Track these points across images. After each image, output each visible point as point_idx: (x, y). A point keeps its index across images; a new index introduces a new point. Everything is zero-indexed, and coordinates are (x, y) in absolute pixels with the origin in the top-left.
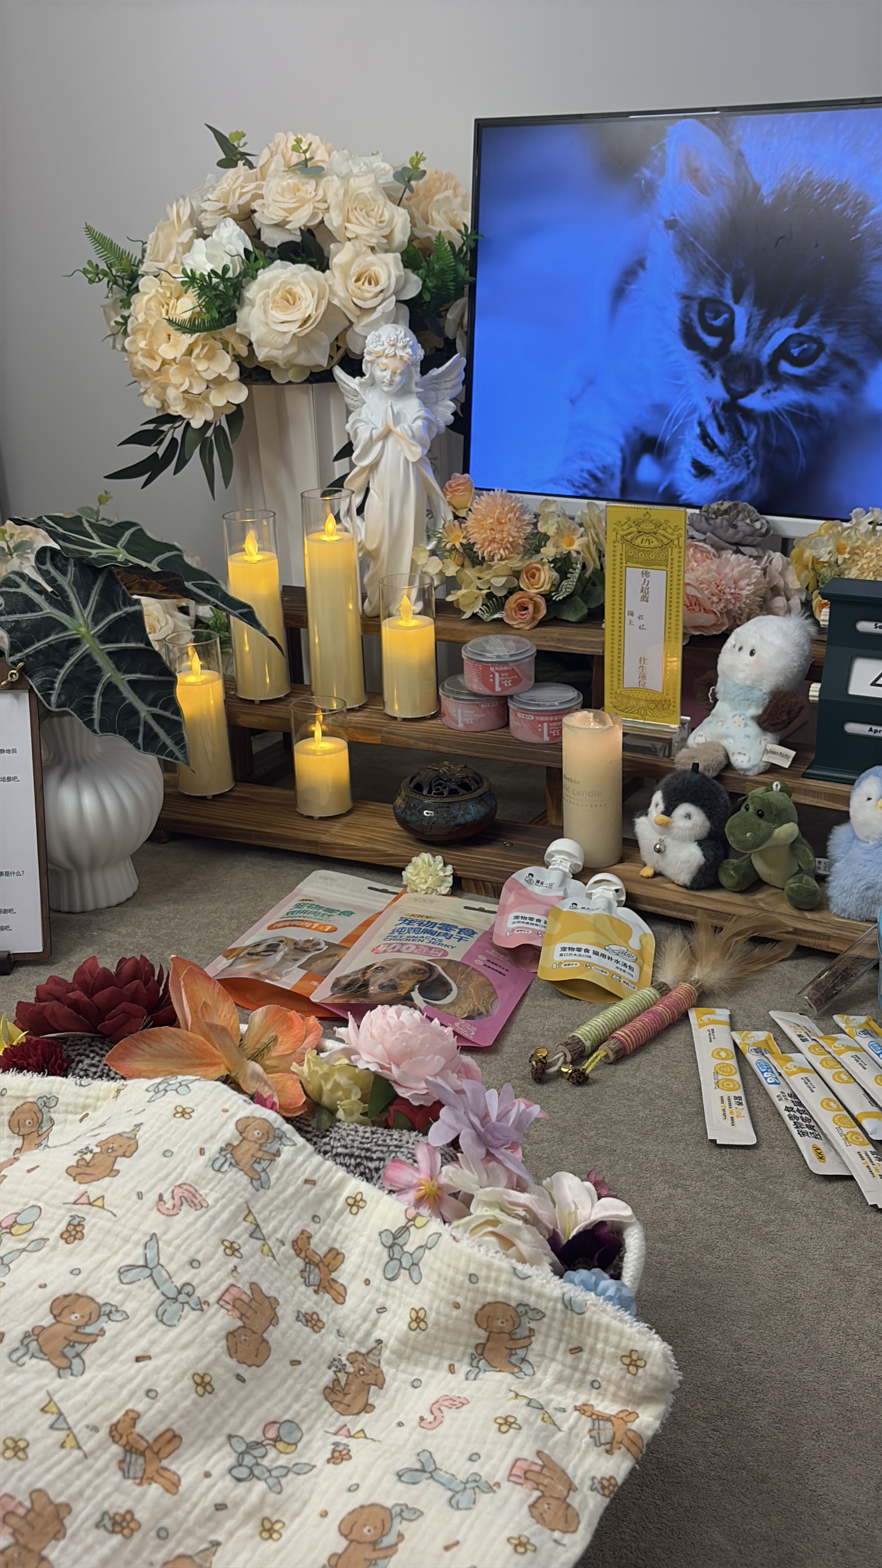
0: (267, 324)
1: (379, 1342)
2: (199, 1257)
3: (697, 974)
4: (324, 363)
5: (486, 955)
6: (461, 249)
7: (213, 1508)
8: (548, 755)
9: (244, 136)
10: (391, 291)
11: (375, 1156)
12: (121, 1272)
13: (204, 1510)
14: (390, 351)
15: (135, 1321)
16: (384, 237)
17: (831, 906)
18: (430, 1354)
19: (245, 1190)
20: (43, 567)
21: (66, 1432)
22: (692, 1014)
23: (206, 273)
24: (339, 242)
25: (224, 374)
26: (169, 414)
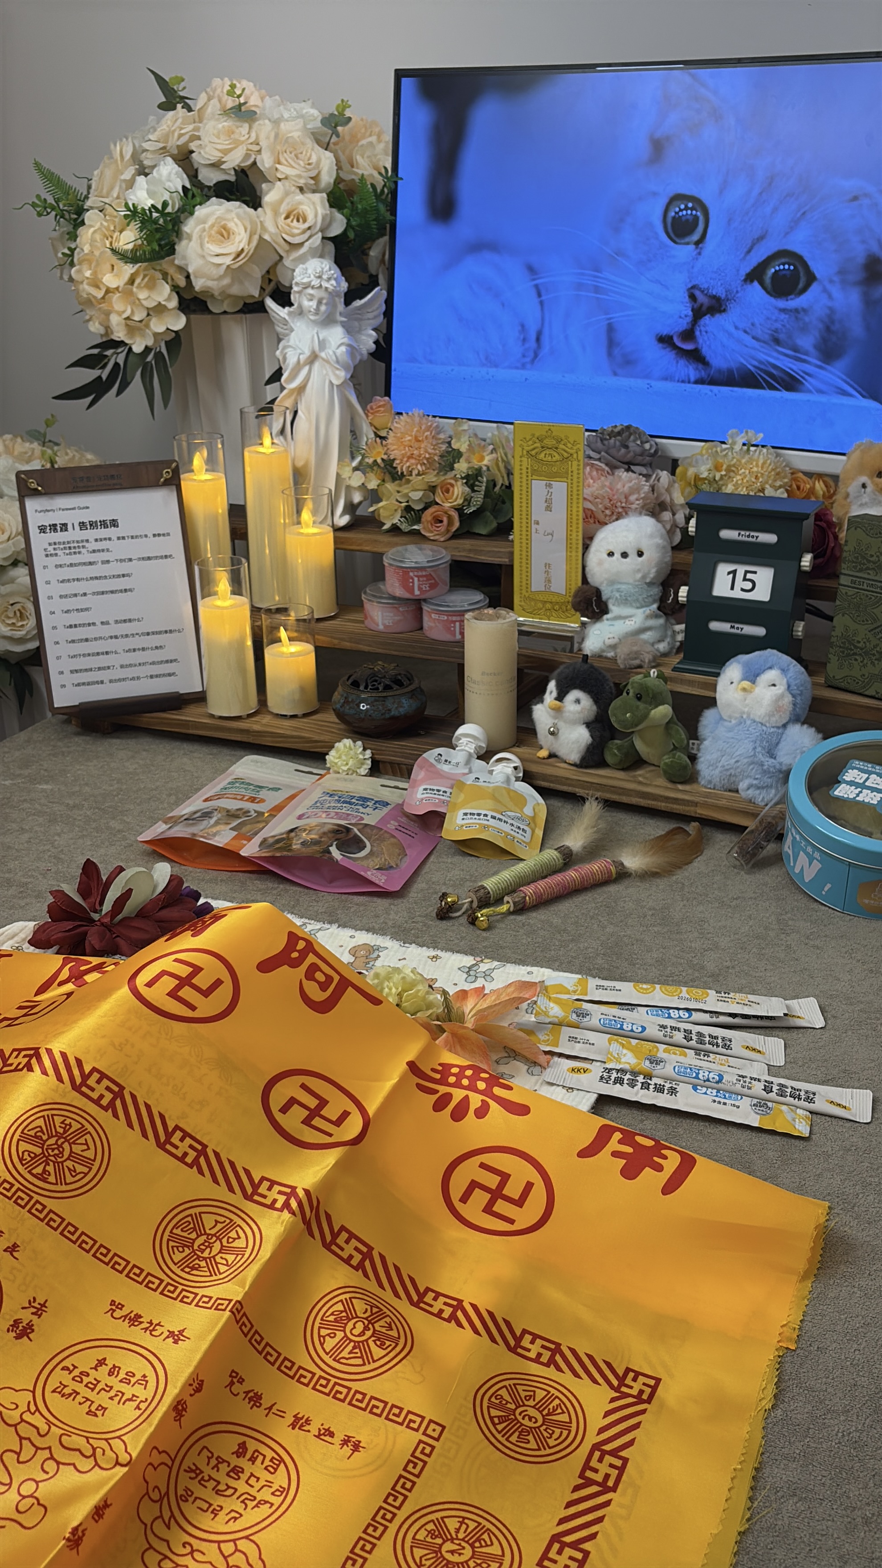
0: (203, 257)
4: (256, 293)
5: (398, 821)
6: (382, 191)
8: (459, 652)
9: (183, 80)
10: (318, 228)
14: (316, 282)
16: (312, 178)
17: (700, 779)
23: (147, 208)
24: (270, 182)
25: (163, 303)
26: (112, 340)
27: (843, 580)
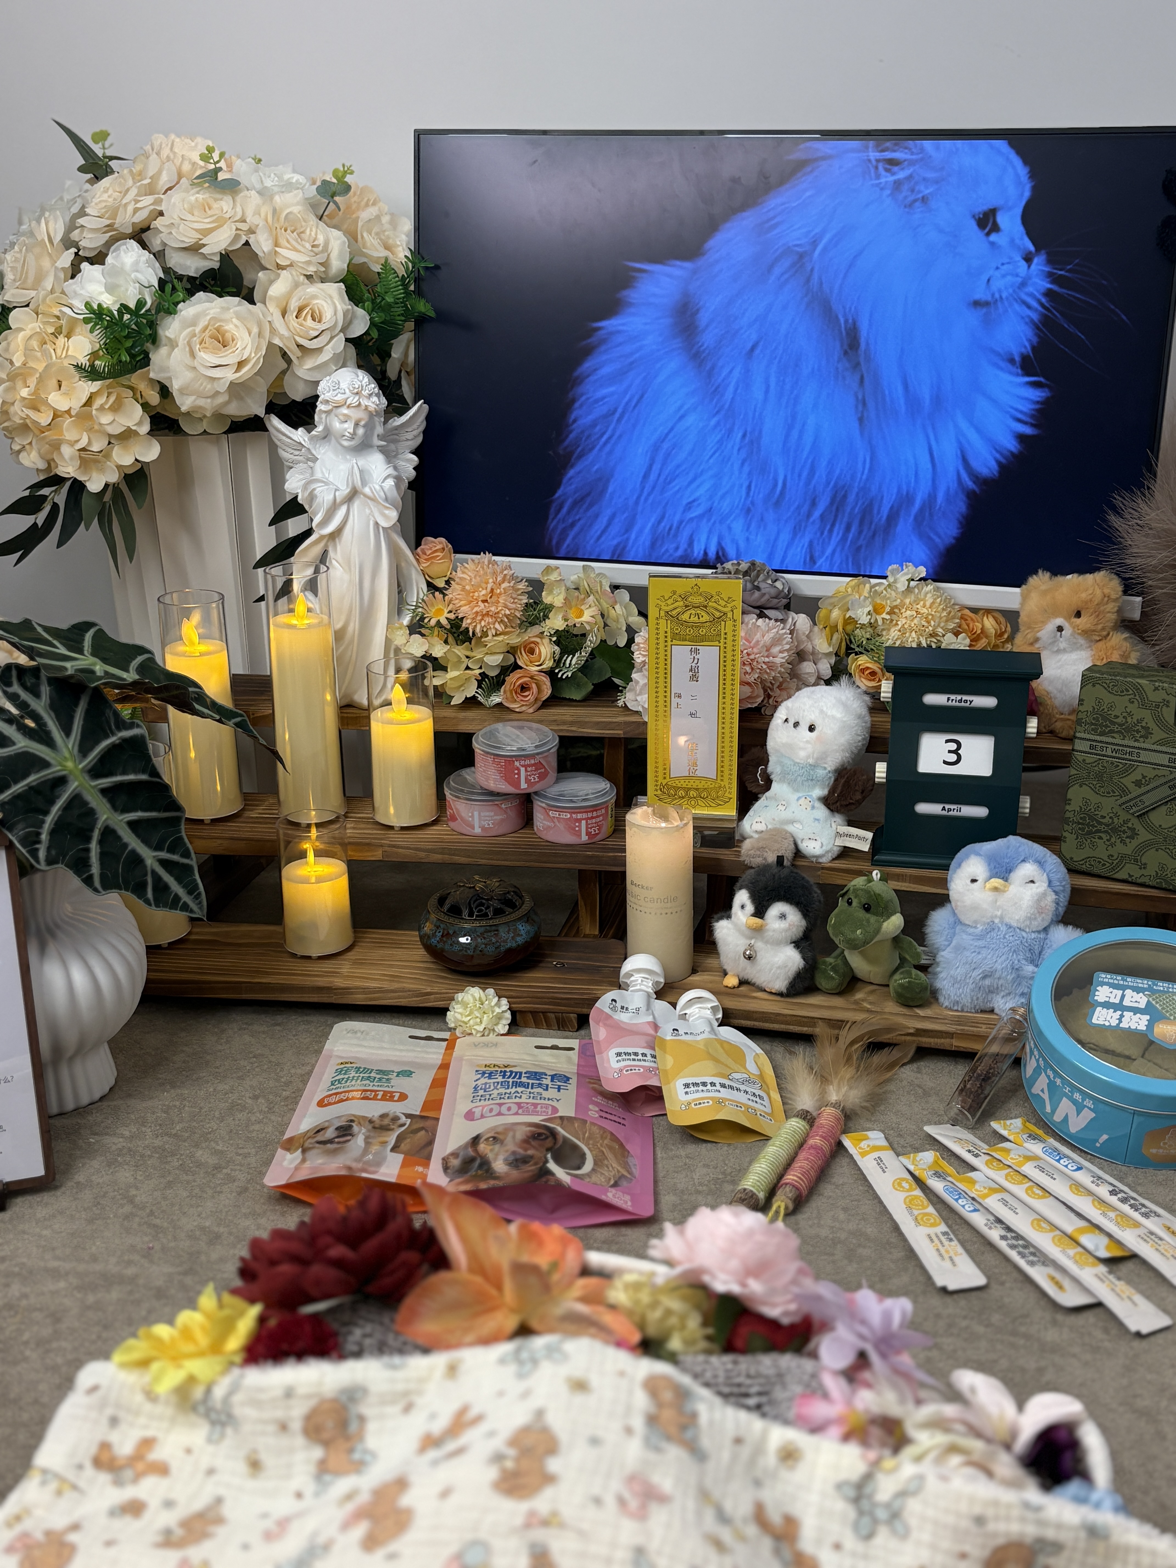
0: (195, 369)
3: (834, 1096)
5: (596, 1104)
8: (592, 857)
9: (109, 135)
10: (339, 328)
14: (353, 400)
16: (321, 264)
17: (941, 999)
19: (691, 1466)
20: (10, 690)
22: (847, 1142)
23: (114, 309)
24: (267, 269)
25: (134, 428)
26: (56, 475)
27: (1079, 745)
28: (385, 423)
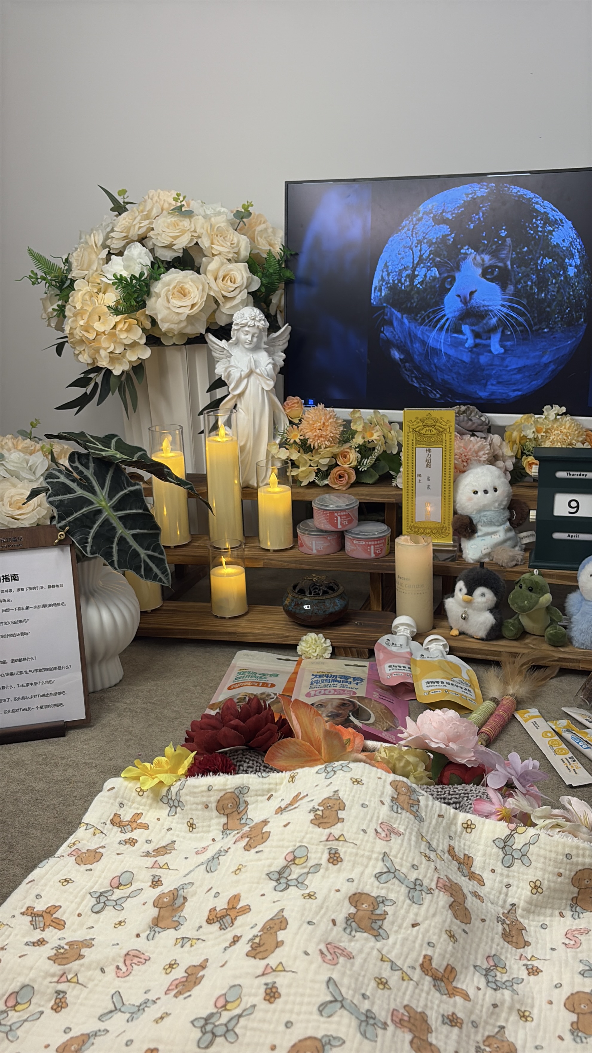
0: (169, 308)
1: (513, 905)
2: (415, 863)
3: (511, 691)
5: (377, 692)
6: (279, 260)
7: (492, 1007)
8: (377, 565)
10: (245, 286)
11: (451, 802)
12: (378, 876)
13: (488, 1009)
14: (251, 322)
15: (400, 904)
16: (235, 253)
17: (574, 642)
18: (546, 908)
19: (414, 823)
20: (74, 465)
21: (401, 972)
22: (517, 715)
23: (128, 277)
24: (207, 256)
25: (137, 341)
26: (97, 366)
28: (268, 335)
